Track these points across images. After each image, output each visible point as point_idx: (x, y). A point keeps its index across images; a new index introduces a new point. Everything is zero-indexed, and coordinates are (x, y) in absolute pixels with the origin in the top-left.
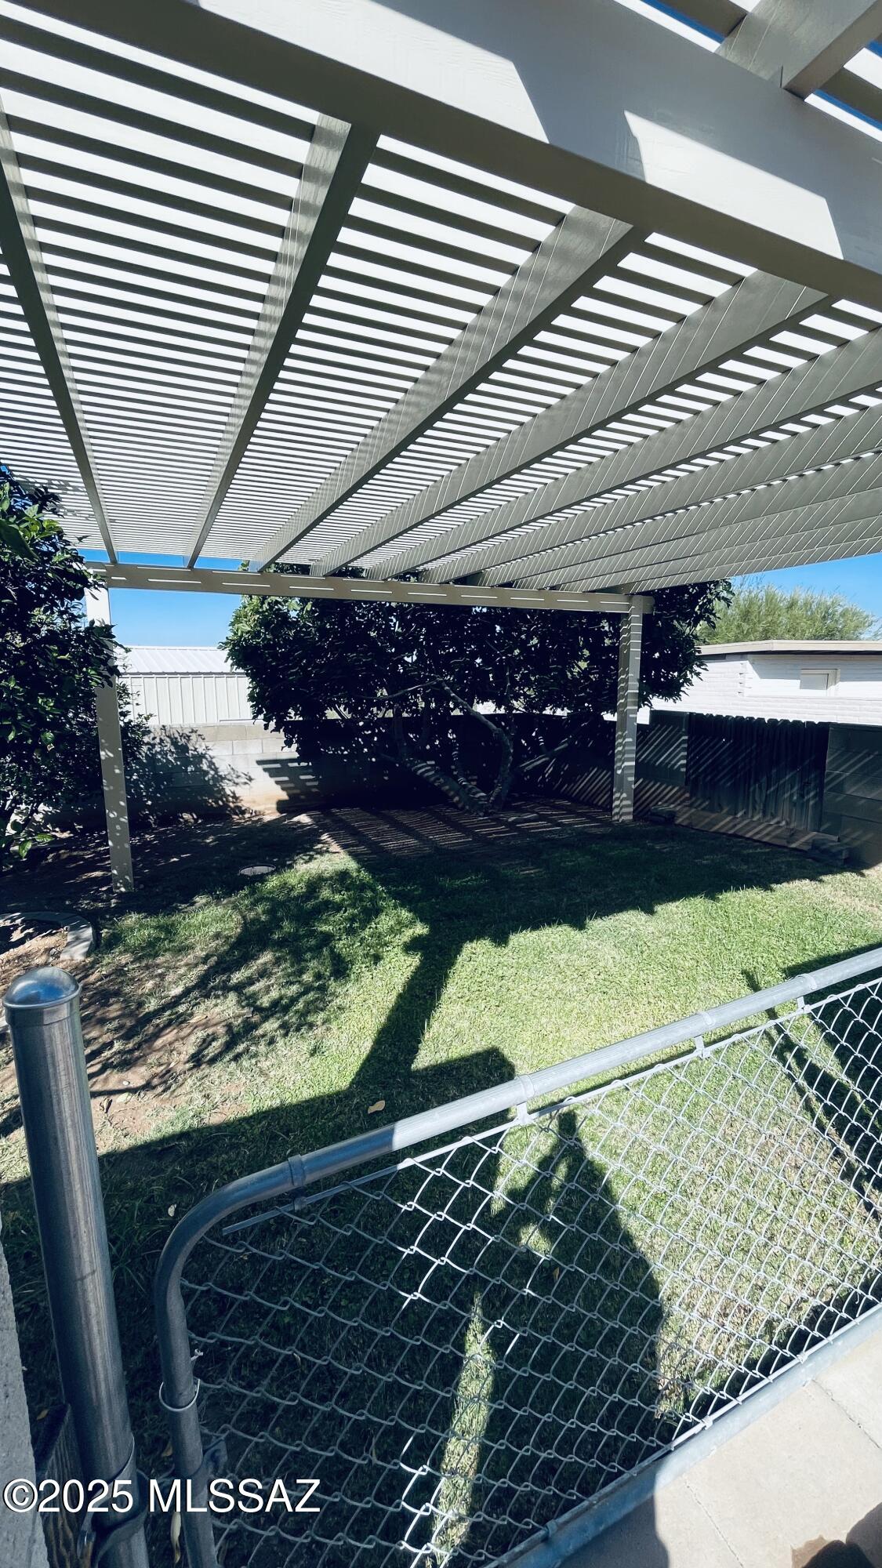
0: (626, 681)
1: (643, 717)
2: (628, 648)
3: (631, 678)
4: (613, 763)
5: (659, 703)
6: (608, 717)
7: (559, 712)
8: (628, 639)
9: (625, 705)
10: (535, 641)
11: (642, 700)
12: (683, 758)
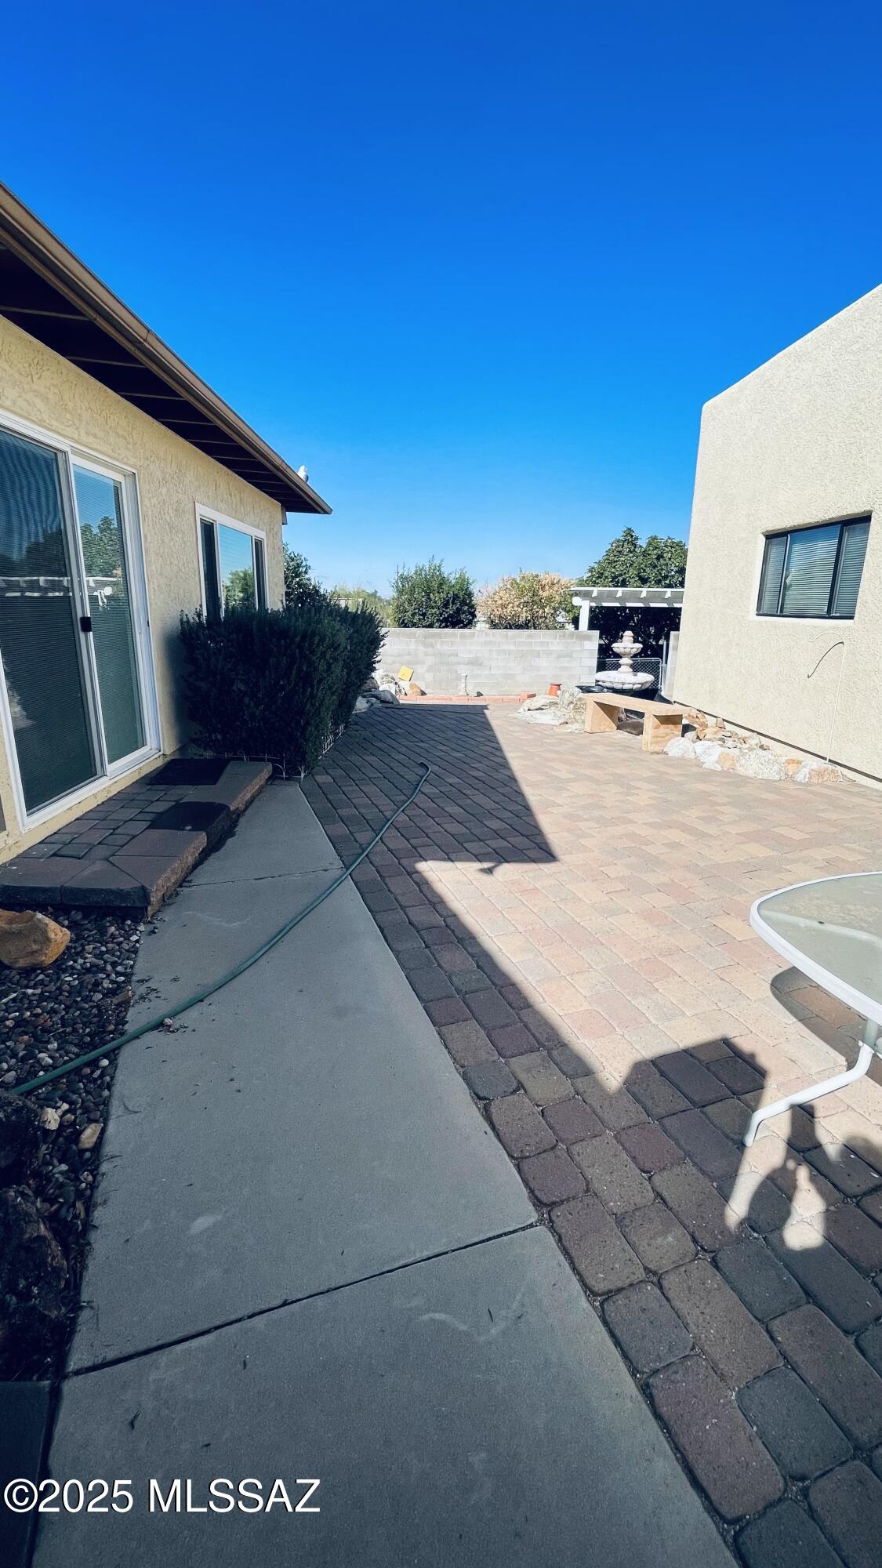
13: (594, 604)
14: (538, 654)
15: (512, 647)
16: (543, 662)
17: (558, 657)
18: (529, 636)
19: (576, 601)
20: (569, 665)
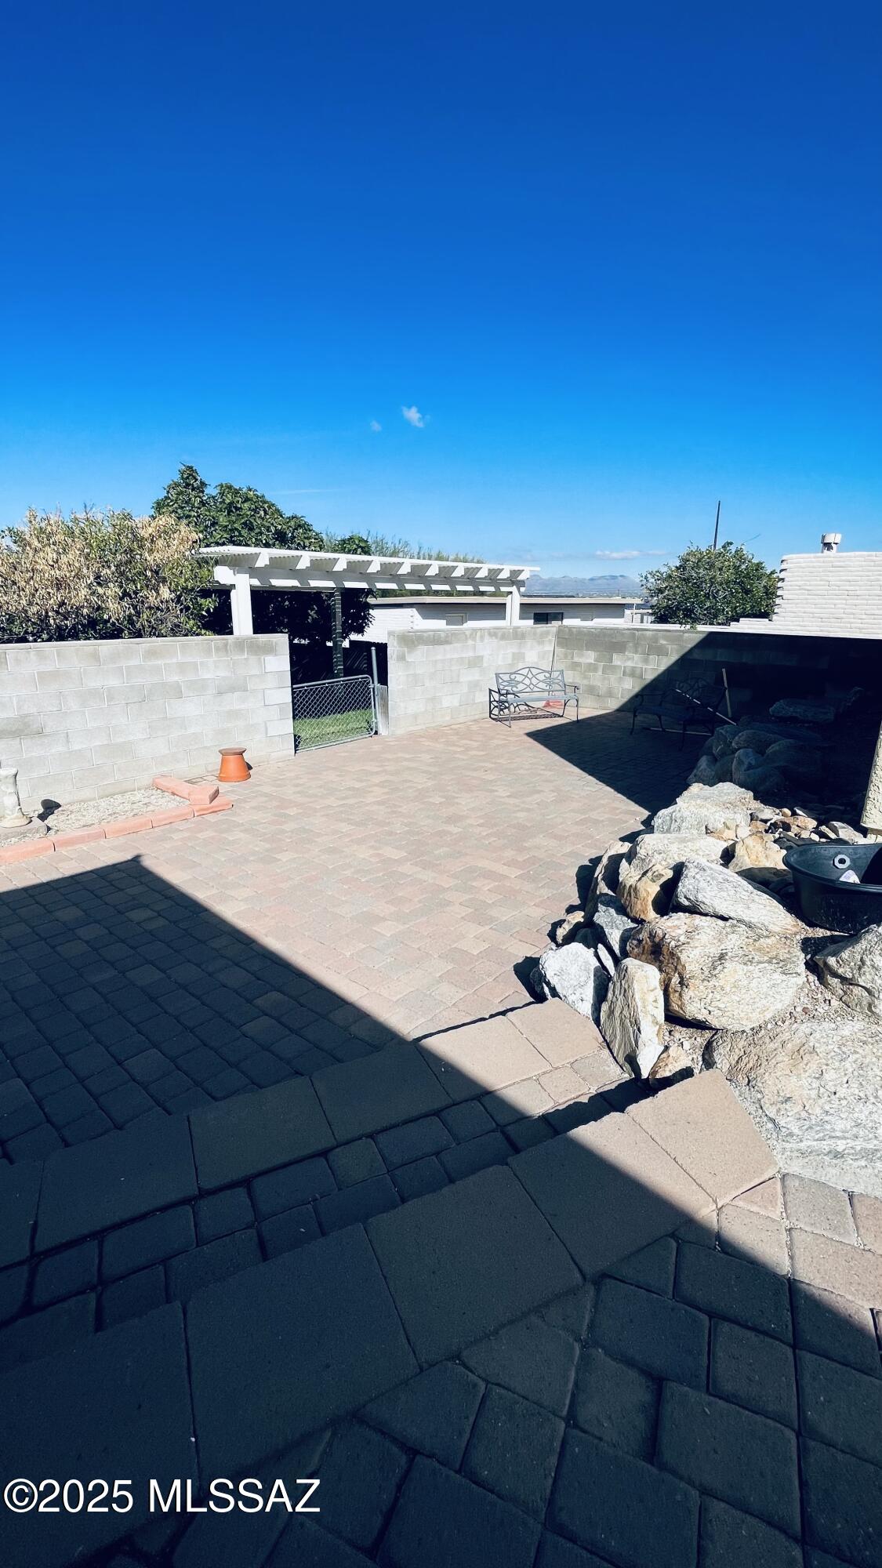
0: (335, 625)
1: (346, 644)
2: (335, 609)
3: (338, 623)
4: (332, 667)
5: (354, 637)
6: (329, 644)
7: (303, 642)
8: (335, 605)
9: (335, 638)
10: (287, 603)
11: (345, 634)
12: (365, 664)
13: (256, 582)
14: (177, 692)
15: (114, 682)
16: (189, 708)
17: (220, 693)
18: (151, 654)
19: (223, 575)
20: (243, 707)
